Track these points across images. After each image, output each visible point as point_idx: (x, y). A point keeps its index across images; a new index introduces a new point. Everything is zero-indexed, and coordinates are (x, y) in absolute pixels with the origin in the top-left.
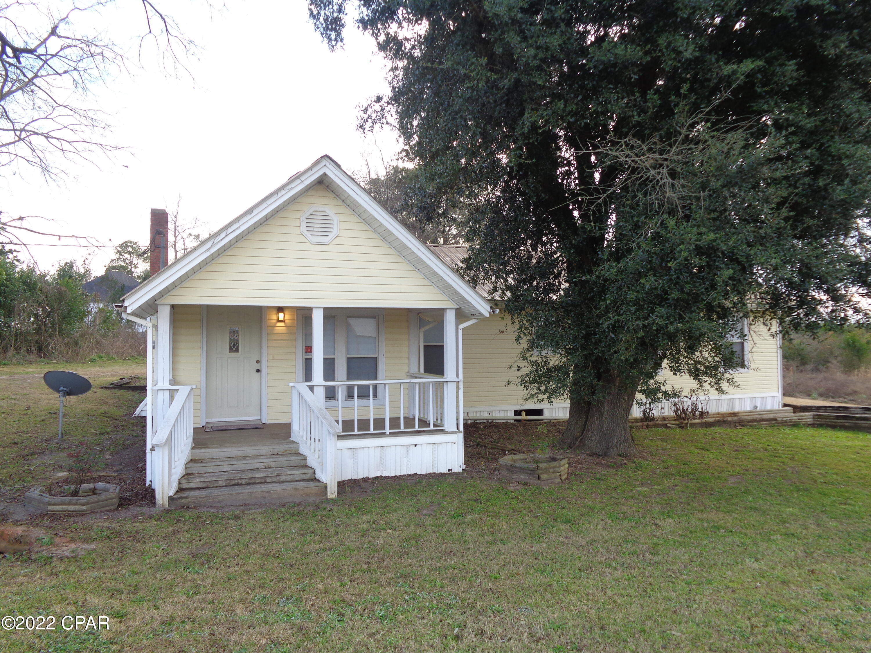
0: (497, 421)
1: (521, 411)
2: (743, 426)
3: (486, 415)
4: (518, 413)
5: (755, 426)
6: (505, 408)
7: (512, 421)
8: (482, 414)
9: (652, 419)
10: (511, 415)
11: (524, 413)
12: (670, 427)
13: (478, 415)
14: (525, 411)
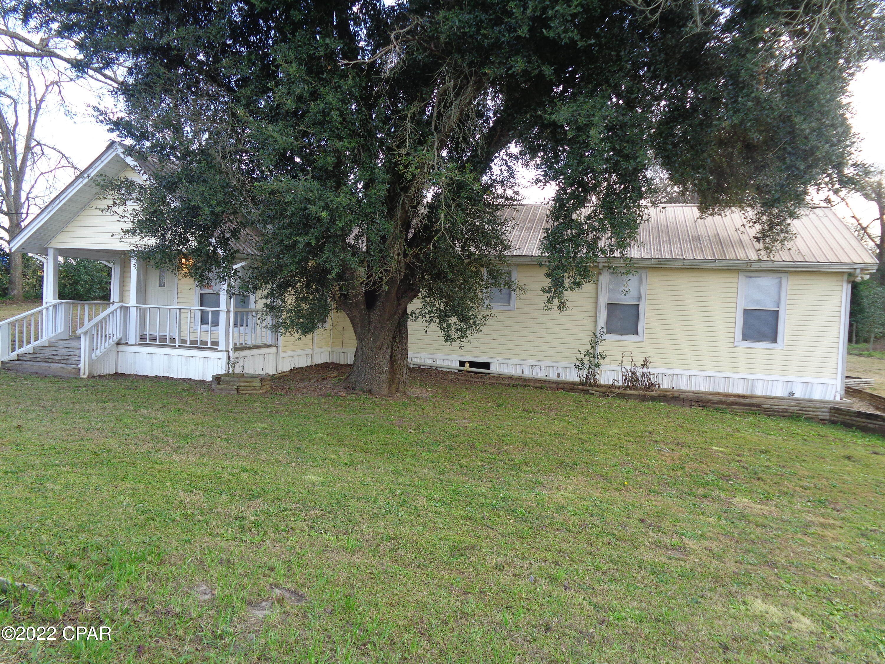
0: (441, 369)
1: (465, 362)
2: (703, 406)
3: (430, 362)
4: (462, 363)
5: (722, 409)
6: (450, 357)
7: (456, 371)
8: (426, 361)
9: (596, 385)
10: (456, 365)
11: (467, 365)
12: (593, 394)
13: (422, 361)
14: (469, 362)
